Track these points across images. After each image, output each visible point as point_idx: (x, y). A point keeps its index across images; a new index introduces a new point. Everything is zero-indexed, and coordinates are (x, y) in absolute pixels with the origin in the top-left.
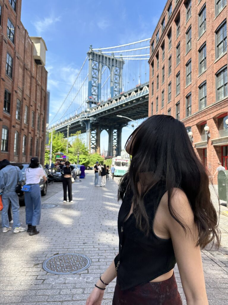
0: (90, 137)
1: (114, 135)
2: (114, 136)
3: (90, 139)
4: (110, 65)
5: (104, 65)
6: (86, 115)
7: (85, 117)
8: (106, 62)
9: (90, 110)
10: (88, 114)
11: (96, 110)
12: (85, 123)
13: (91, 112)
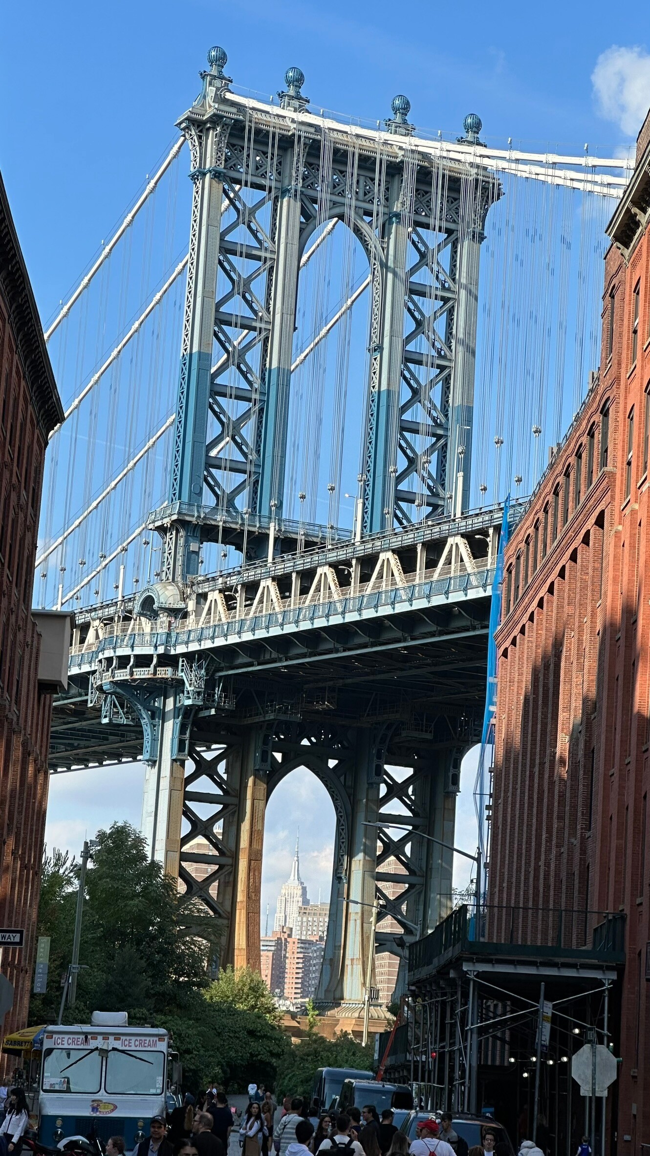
0: (172, 826)
1: (384, 810)
2: (382, 824)
4: (369, 213)
5: (320, 210)
6: (148, 638)
7: (143, 661)
8: (337, 189)
9: (184, 600)
10: (170, 637)
11: (240, 612)
12: (138, 705)
13: (192, 618)
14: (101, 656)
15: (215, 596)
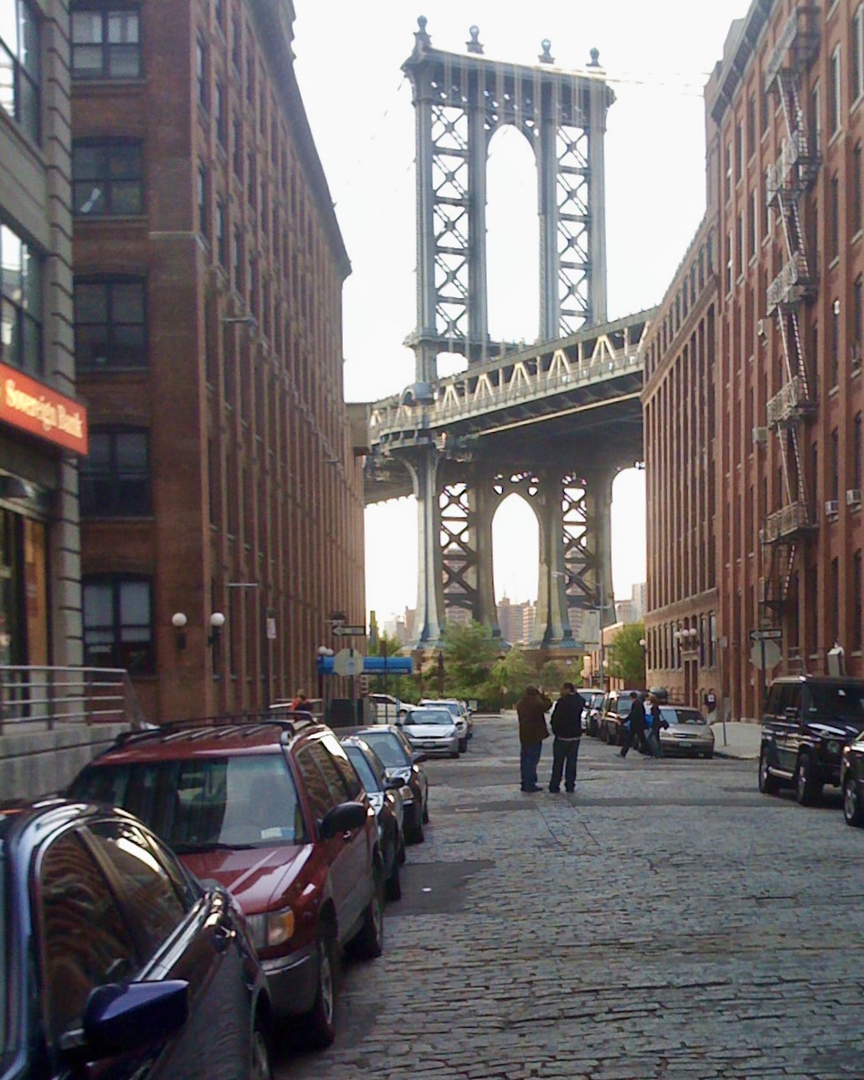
1: (567, 518)
2: (566, 527)
3: (439, 549)
5: (499, 120)
6: (411, 419)
7: (409, 434)
9: (432, 393)
10: (425, 419)
11: (467, 397)
12: (408, 465)
13: (437, 404)
14: (382, 433)
15: (450, 388)
